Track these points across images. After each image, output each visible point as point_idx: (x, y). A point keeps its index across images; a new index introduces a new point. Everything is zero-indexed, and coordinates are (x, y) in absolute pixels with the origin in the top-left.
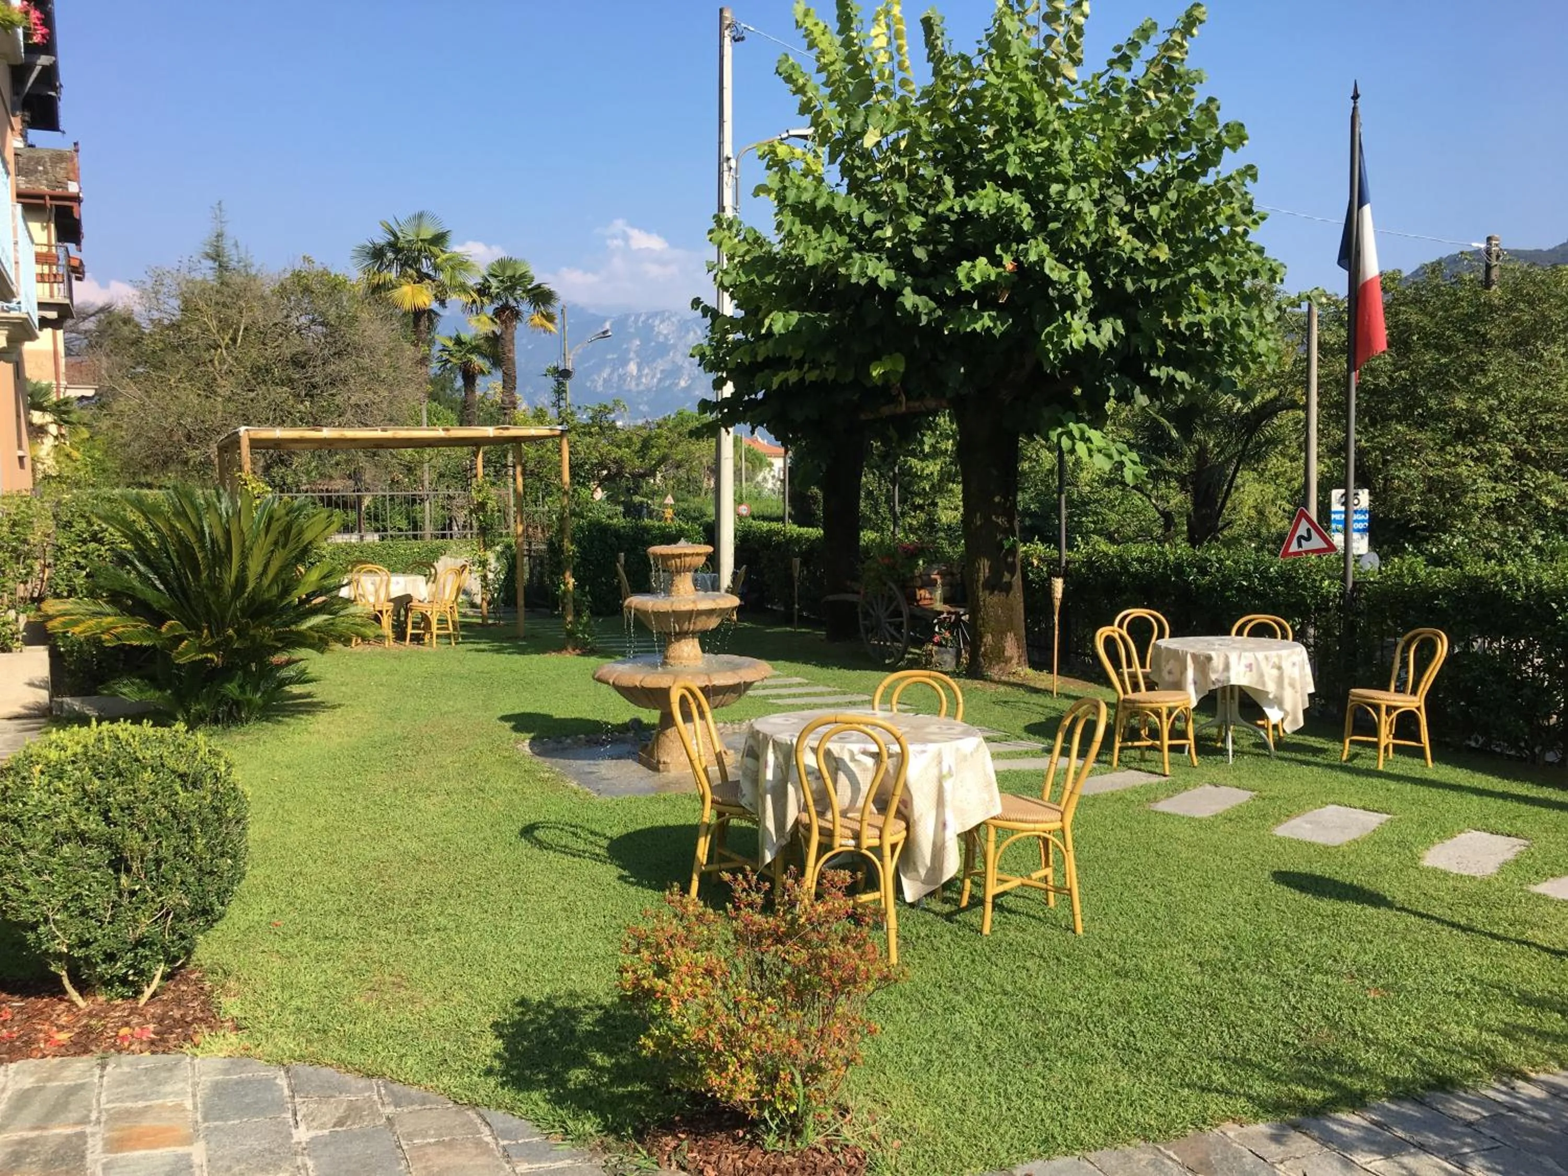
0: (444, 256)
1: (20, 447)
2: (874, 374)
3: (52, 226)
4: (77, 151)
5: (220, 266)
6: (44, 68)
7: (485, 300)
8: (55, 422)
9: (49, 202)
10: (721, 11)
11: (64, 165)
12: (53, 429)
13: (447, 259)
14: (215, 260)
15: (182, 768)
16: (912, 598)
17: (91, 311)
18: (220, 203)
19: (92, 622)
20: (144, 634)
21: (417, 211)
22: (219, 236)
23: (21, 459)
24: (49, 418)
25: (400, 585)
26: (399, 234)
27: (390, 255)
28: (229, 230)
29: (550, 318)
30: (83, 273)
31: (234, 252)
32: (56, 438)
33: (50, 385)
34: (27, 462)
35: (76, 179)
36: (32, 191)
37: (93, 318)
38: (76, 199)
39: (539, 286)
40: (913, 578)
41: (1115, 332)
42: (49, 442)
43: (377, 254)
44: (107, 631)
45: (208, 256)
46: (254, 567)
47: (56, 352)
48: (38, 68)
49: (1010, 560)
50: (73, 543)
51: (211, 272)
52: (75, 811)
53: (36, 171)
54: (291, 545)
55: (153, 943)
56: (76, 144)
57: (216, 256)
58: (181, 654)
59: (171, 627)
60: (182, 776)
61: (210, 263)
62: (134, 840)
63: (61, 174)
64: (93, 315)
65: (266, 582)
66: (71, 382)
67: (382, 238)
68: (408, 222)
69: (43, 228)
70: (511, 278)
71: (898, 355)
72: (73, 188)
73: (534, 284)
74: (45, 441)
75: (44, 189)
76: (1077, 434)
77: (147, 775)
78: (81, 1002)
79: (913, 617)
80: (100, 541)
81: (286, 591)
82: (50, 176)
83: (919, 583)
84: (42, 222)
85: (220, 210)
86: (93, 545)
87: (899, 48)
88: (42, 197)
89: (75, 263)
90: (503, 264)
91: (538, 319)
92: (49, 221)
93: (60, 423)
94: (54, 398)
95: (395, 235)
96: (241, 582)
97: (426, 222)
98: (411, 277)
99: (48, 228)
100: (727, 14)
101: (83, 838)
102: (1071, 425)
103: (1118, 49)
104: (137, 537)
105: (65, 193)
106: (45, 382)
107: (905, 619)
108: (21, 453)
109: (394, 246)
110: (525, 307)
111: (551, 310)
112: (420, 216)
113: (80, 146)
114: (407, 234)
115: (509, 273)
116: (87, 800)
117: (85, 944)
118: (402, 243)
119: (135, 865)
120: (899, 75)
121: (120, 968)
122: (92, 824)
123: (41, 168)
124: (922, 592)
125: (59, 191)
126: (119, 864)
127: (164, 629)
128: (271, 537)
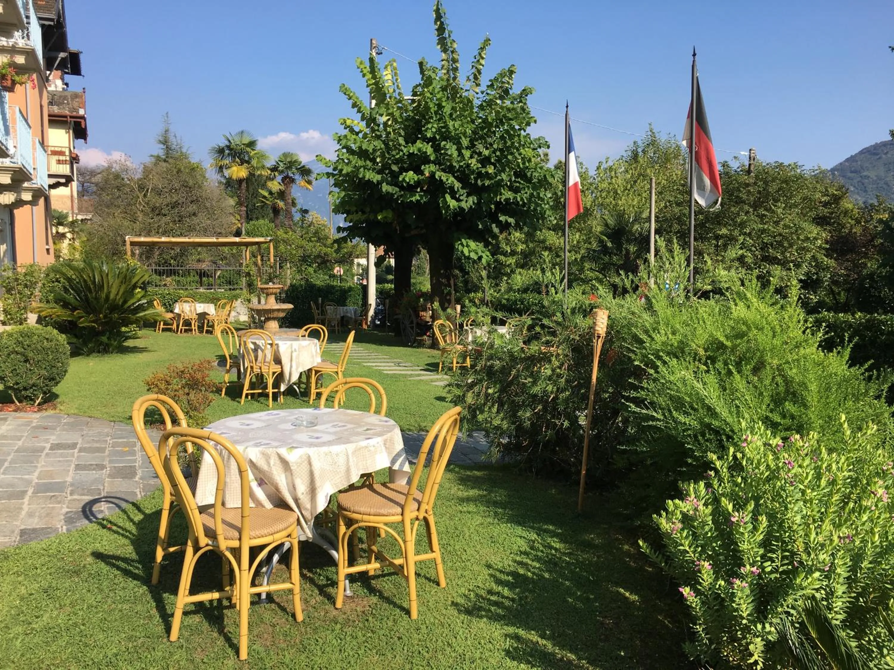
0: (253, 153)
1: (47, 244)
2: (379, 218)
3: (71, 131)
4: (84, 92)
5: (167, 147)
6: (62, 58)
7: (276, 174)
8: (70, 232)
9: (69, 119)
10: (371, 40)
11: (77, 100)
12: (69, 235)
13: (255, 154)
14: (164, 144)
15: (47, 337)
16: (418, 316)
17: (99, 171)
18: (167, 113)
19: (49, 310)
20: (69, 316)
21: (240, 130)
22: (167, 131)
23: (48, 250)
24: (66, 230)
25: (201, 308)
26: (232, 141)
27: (227, 152)
28: (172, 128)
29: (309, 182)
30: (79, 160)
31: (174, 140)
32: (70, 240)
33: (68, 213)
34: (52, 251)
35: (84, 107)
36: (61, 114)
37: (99, 175)
38: (83, 118)
39: (304, 166)
40: (418, 306)
41: (473, 202)
42: (66, 242)
43: (221, 151)
44: (54, 314)
45: (160, 142)
46: (114, 292)
47: (72, 196)
48: (59, 59)
49: (448, 298)
50: (49, 282)
51: (162, 151)
52: (15, 346)
53: (64, 103)
54: (127, 283)
55: (37, 386)
56: (84, 89)
57: (165, 142)
58: (81, 323)
59: (78, 313)
60: (47, 339)
61: (162, 146)
62: (31, 355)
63: (76, 104)
64: (99, 173)
65: (118, 298)
66: (80, 210)
67: (223, 143)
68: (236, 135)
69: (66, 133)
70: (290, 162)
71: (389, 210)
72: (81, 112)
73: (302, 165)
74: (65, 241)
75: (67, 113)
76: (465, 244)
77: (36, 337)
78: (18, 404)
79: (418, 324)
80: (59, 282)
81: (125, 302)
82: (71, 106)
83: (421, 309)
84: (66, 129)
85: (167, 117)
86: (56, 283)
87: (397, 80)
88: (66, 117)
89: (74, 156)
90: (285, 155)
91: (303, 183)
92: (69, 129)
93: (73, 232)
94: (70, 219)
95: (229, 141)
96: (108, 297)
97: (245, 135)
98: (237, 162)
99: (69, 132)
100: (374, 42)
101: (17, 353)
102: (463, 240)
103: (490, 81)
104: (69, 280)
105: (78, 115)
106: (65, 211)
107: (414, 325)
108: (47, 247)
109: (228, 147)
110: (297, 177)
111: (310, 178)
112: (242, 132)
113: (86, 90)
114: (236, 141)
115: (289, 160)
116: (19, 343)
117: (17, 384)
118: (233, 145)
119: (31, 362)
120: (397, 91)
121: (28, 393)
122: (19, 349)
123: (66, 102)
124: (422, 313)
125: (74, 114)
126: (26, 361)
127: (75, 313)
128: (120, 279)
